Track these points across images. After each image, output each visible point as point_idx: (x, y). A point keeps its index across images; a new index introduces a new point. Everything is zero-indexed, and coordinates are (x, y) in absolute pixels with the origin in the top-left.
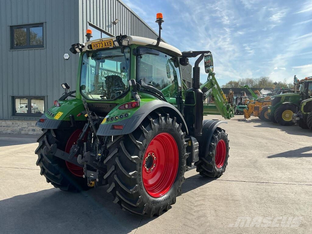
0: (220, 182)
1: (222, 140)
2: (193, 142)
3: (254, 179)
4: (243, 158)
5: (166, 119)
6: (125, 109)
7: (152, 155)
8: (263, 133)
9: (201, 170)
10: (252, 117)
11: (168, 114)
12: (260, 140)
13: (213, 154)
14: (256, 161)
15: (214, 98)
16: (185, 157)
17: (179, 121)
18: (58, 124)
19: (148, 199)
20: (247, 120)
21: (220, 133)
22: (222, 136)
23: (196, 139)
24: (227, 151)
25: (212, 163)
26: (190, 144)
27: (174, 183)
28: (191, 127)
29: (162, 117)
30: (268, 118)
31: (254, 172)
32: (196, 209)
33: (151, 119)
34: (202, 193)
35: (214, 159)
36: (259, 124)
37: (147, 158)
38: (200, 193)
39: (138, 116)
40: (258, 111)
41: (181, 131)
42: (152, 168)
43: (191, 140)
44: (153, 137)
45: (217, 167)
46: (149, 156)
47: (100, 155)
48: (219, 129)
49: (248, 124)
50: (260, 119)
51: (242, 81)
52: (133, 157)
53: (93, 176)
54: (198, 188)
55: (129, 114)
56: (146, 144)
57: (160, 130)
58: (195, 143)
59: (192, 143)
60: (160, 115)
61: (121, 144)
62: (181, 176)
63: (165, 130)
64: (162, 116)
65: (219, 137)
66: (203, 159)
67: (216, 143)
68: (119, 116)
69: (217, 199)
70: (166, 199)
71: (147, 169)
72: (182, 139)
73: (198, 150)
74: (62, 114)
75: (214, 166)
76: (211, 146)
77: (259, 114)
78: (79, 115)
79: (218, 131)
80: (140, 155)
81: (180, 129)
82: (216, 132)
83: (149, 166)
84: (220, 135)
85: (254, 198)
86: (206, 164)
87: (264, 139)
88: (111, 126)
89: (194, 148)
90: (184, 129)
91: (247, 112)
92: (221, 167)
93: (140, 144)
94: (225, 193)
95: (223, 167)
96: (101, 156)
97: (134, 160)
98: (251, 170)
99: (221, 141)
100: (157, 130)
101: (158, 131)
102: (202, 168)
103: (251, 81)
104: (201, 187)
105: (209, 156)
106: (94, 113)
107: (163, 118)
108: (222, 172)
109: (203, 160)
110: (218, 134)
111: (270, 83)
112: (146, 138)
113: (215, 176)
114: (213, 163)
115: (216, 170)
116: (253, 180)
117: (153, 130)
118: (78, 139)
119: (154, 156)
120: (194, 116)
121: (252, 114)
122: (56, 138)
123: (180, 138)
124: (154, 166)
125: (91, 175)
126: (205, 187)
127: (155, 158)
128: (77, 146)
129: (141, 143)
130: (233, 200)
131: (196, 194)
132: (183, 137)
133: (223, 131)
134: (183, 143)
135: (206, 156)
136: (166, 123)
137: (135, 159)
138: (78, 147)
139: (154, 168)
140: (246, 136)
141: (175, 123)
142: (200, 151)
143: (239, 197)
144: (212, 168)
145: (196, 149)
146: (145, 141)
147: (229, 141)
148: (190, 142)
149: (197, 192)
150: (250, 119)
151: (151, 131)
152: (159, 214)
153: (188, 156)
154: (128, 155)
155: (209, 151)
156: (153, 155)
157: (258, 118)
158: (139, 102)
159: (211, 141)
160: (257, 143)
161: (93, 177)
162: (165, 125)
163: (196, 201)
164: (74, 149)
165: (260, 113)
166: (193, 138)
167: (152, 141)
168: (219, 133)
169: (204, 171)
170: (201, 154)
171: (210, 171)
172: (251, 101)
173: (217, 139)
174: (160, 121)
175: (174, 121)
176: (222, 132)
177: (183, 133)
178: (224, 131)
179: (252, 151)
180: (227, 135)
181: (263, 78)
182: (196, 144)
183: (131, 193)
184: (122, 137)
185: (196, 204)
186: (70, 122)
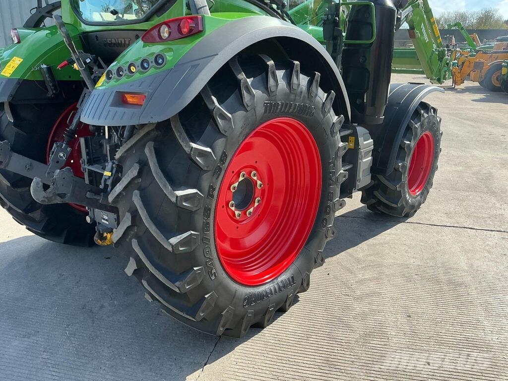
0: (414, 229)
1: (427, 132)
2: (360, 139)
3: (492, 221)
4: (461, 168)
5: (288, 78)
6: (161, 40)
7: (250, 176)
8: (492, 114)
9: (373, 201)
10: (467, 84)
11: (296, 62)
12: (489, 128)
13: (404, 167)
14: (489, 177)
15: (414, 33)
16: (337, 179)
17: (329, 83)
18: (11, 89)
19: (233, 295)
20: (457, 89)
21: (426, 115)
22: (429, 123)
23: (368, 132)
24: (436, 157)
25: (400, 187)
26: (352, 145)
27: (306, 245)
28: (358, 102)
29: (277, 72)
30: (499, 86)
31: (490, 205)
32: (358, 308)
33: (242, 76)
34: (372, 258)
35: (405, 178)
36: (481, 96)
37: (236, 185)
38: (369, 258)
39: (194, 63)
40: (481, 72)
41: (332, 112)
42: (251, 210)
43: (355, 134)
44: (247, 130)
45: (409, 195)
46: (241, 179)
47: (109, 174)
48: (424, 106)
49: (459, 96)
50: (482, 87)
51: (446, 16)
52: (180, 193)
53: (107, 220)
54: (364, 245)
55: (169, 56)
56: (224, 153)
57: (271, 109)
58: (365, 143)
59: (357, 143)
60: (271, 63)
61: (147, 151)
62: (325, 226)
63: (286, 109)
64: (278, 66)
65: (422, 126)
66: (380, 177)
67: (414, 139)
68: (140, 62)
69: (409, 279)
70: (284, 287)
71: (237, 213)
72: (333, 133)
73: (370, 158)
74: (19, 63)
75: (405, 193)
76: (401, 148)
77: (481, 77)
78: (62, 64)
79: (422, 112)
80: (205, 185)
81: (329, 106)
82: (417, 114)
83: (244, 204)
84: (426, 120)
85: (502, 279)
86: (385, 189)
87: (497, 126)
88: (114, 94)
89: (363, 154)
90: (338, 107)
91: (459, 73)
92: (418, 194)
93: (202, 154)
94: (428, 261)
95: (422, 194)
96: (111, 178)
97: (185, 201)
98: (481, 198)
99: (426, 135)
100: (260, 110)
101: (265, 112)
102: (374, 197)
103: (463, 17)
104: (371, 241)
105: (396, 170)
106: (99, 58)
107: (280, 74)
108: (420, 204)
109: (378, 179)
110: (422, 119)
111: (497, 21)
112: (224, 136)
113: (403, 215)
114: (403, 186)
115: (407, 202)
116: (491, 225)
117: (247, 111)
118: (68, 127)
119: (255, 178)
120: (369, 72)
121: (468, 77)
122: (15, 124)
123: (329, 132)
124: (256, 204)
125: (104, 219)
126: (382, 241)
127: (259, 182)
128: (64, 145)
129: (209, 150)
130: (450, 282)
131: (358, 261)
132: (337, 127)
133: (432, 110)
134: (334, 144)
135: (390, 171)
136: (288, 90)
137: (187, 198)
138: (69, 149)
139: (256, 210)
140: (461, 120)
141: (317, 90)
142: (374, 161)
143: (463, 274)
144: (398, 196)
145: (366, 155)
146: (220, 143)
147: (442, 133)
148: (352, 139)
149: (361, 255)
150: (462, 86)
151: (240, 114)
152: (266, 322)
153: (345, 176)
154: (165, 186)
155: (397, 158)
156: (254, 175)
157: (477, 84)
158: (203, 17)
159: (404, 136)
160: (485, 136)
161: (107, 223)
162: (286, 96)
163: (361, 282)
164: (57, 153)
165: (483, 75)
166: (361, 130)
167: (247, 140)
168: (423, 116)
169: (380, 202)
170: (379, 167)
171: (393, 205)
172: (462, 53)
173: (419, 130)
174: (271, 82)
175: (314, 84)
176: (430, 114)
177: (337, 117)
178: (435, 110)
179: (477, 153)
180: (440, 121)
181: (486, 12)
182: (367, 143)
183: (178, 291)
184: (153, 130)
185: (358, 293)
186: (43, 83)
